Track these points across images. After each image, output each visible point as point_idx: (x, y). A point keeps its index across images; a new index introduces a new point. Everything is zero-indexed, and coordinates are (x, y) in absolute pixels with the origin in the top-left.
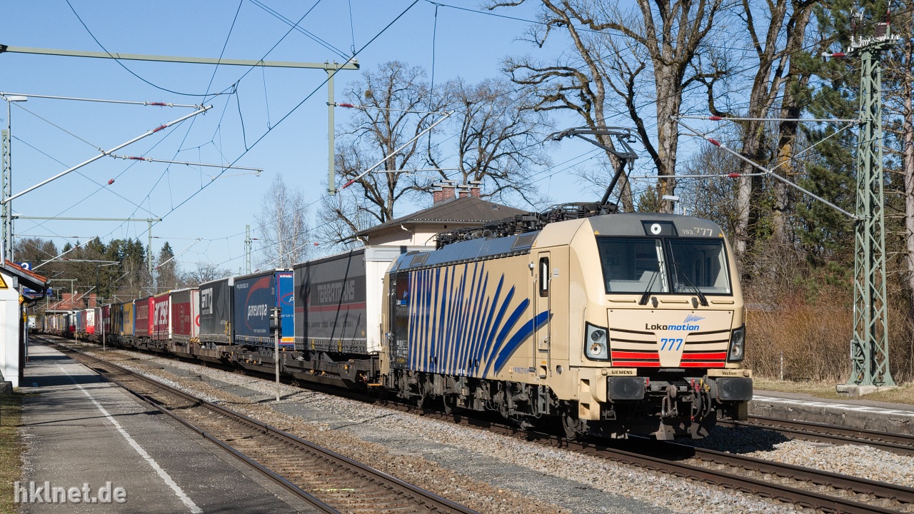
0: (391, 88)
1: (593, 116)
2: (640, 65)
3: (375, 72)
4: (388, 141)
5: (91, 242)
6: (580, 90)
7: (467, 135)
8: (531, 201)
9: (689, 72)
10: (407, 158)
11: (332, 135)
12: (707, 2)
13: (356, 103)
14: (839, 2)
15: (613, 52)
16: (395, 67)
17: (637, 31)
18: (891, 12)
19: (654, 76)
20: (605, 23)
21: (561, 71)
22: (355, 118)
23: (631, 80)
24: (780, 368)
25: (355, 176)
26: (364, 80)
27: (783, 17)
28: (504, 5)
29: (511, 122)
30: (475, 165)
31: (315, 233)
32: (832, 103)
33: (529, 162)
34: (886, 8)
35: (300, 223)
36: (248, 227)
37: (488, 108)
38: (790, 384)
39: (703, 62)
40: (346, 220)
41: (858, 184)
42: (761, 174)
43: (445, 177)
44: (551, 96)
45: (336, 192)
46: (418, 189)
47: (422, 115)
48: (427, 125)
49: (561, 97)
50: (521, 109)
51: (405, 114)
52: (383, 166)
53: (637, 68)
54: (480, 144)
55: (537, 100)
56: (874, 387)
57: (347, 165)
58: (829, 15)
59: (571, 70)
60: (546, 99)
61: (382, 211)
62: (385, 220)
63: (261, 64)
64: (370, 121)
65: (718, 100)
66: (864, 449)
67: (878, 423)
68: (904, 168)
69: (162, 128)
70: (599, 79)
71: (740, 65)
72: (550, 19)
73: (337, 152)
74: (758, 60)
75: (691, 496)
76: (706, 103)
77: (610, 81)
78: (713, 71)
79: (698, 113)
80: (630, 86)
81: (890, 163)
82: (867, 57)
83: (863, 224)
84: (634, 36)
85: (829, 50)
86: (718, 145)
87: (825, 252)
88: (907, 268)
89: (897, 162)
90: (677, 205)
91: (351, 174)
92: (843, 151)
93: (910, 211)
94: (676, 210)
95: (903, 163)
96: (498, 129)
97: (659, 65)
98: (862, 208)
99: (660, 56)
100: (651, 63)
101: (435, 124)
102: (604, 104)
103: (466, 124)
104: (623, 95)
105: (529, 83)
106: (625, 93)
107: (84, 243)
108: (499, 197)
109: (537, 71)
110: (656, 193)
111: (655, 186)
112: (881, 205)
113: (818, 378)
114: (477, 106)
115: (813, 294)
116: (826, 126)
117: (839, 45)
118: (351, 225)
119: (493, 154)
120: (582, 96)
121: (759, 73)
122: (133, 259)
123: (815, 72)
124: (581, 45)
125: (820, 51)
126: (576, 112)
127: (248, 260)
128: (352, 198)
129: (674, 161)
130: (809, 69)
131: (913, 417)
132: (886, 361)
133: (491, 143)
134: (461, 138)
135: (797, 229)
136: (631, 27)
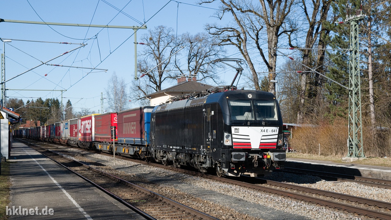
0: (160, 36)
1: (242, 48)
2: (261, 27)
3: (153, 30)
4: (159, 58)
5: (38, 99)
6: (237, 37)
7: (191, 56)
8: (217, 83)
9: (281, 30)
10: (167, 65)
11: (136, 56)
12: (288, 1)
13: (146, 42)
14: (341, 1)
15: (250, 22)
16: (162, 28)
17: (259, 13)
18: (362, 5)
19: (267, 32)
20: (246, 10)
21: (229, 30)
22: (145, 49)
23: (258, 33)
24: (319, 150)
26: (148, 33)
27: (319, 7)
28: (206, 2)
29: (209, 50)
30: (194, 68)
31: (129, 96)
32: (338, 41)
33: (216, 66)
34: (360, 3)
35: (123, 92)
36: (102, 93)
37: (199, 45)
38: (323, 157)
39: (286, 26)
40: (142, 90)
41: (350, 75)
42: (311, 71)
43: (182, 73)
44: (225, 40)
45: (138, 79)
46: (171, 77)
47: (173, 48)
48: (174, 52)
49: (229, 40)
50: (213, 45)
51: (166, 47)
52: (157, 68)
53: (260, 28)
54: (196, 59)
55: (219, 41)
56: (357, 158)
57: (142, 68)
58: (337, 7)
59: (233, 29)
61: (156, 87)
62: (158, 90)
63: (107, 27)
64: (152, 50)
65: (292, 41)
66: (353, 184)
68: (368, 69)
69: (67, 53)
70: (244, 33)
71: (301, 27)
72: (224, 8)
73: (138, 63)
74: (309, 25)
75: (283, 203)
76: (288, 43)
77: (249, 33)
78: (291, 29)
79: (285, 46)
80: (257, 35)
81: (362, 67)
82: (353, 23)
83: (352, 92)
84: (258, 15)
85: (337, 21)
86: (293, 59)
87: (337, 103)
88: (370, 109)
89: (365, 66)
90: (276, 84)
91: (144, 72)
92: (344, 62)
93: (371, 86)
94: (276, 86)
95: (368, 67)
96: (204, 53)
97: (269, 27)
98: (351, 85)
99: (269, 23)
100: (265, 26)
101: (178, 51)
102: (246, 43)
103: (191, 51)
104: (254, 39)
105: (216, 34)
106: (255, 38)
107: (35, 100)
108: (204, 81)
109: (219, 29)
110: (268, 79)
111: (268, 76)
112: (359, 84)
113: (334, 155)
114: (195, 44)
115: (332, 120)
116: (336, 52)
117: (342, 18)
118: (144, 92)
119: (201, 63)
120: (237, 39)
121: (309, 30)
122: (55, 107)
123: (332, 30)
124: (237, 19)
125: (335, 21)
126: (235, 46)
127: (102, 107)
128: (144, 81)
129: (275, 66)
130: (330, 28)
131: (373, 171)
132: (362, 148)
133: (201, 59)
134: (189, 57)
135: (325, 94)
136: (257, 11)
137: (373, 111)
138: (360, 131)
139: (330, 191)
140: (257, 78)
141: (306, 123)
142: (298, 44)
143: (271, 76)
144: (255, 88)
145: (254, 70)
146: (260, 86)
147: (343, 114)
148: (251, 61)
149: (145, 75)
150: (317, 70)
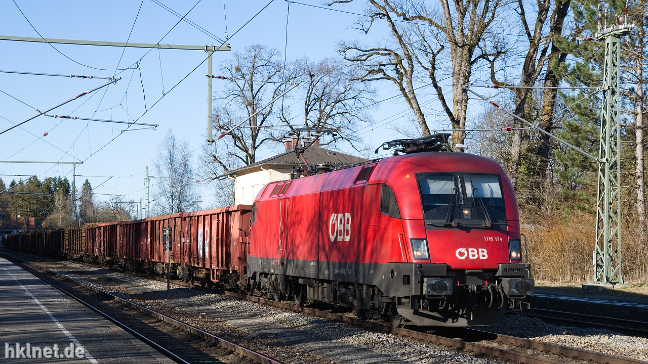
0: (254, 65)
1: (405, 85)
2: (441, 47)
3: (243, 52)
4: (252, 104)
5: (30, 179)
6: (395, 66)
7: (311, 100)
8: (358, 149)
10: (266, 117)
11: (210, 101)
13: (228, 75)
15: (421, 38)
16: (258, 48)
17: (438, 22)
18: (628, 7)
19: (451, 56)
20: (414, 15)
21: (381, 52)
22: (227, 87)
23: (434, 58)
24: (540, 271)
25: (227, 130)
26: (234, 58)
27: (547, 10)
28: (339, 2)
29: (343, 90)
30: (316, 122)
31: (197, 172)
32: (581, 76)
33: (357, 119)
34: (625, 3)
35: (186, 165)
36: (147, 168)
37: (326, 79)
38: (547, 283)
39: (487, 45)
40: (221, 163)
41: (601, 136)
42: (530, 128)
44: (374, 70)
45: (212, 142)
46: (274, 139)
47: (277, 85)
48: (281, 92)
49: (381, 70)
50: (351, 80)
51: (264, 84)
52: (248, 122)
53: (438, 49)
54: (320, 106)
55: (364, 73)
56: (611, 286)
57: (221, 122)
58: (582, 10)
59: (389, 50)
60: (370, 72)
61: (247, 156)
62: (249, 163)
63: (158, 46)
64: (239, 89)
65: (497, 73)
67: (612, 313)
68: (635, 123)
69: (84, 94)
70: (409, 58)
71: (515, 47)
72: (373, 12)
73: (213, 112)
74: (528, 43)
76: (490, 76)
77: (417, 59)
78: (495, 51)
79: (483, 83)
80: (433, 62)
81: (625, 120)
82: (609, 40)
83: (604, 165)
84: (436, 25)
85: (582, 35)
86: (498, 106)
87: (576, 186)
88: (637, 197)
89: (630, 119)
90: (466, 151)
91: (224, 129)
92: (591, 111)
93: (639, 156)
95: (635, 119)
96: (334, 95)
97: (454, 47)
98: (603, 152)
99: (455, 40)
100: (448, 45)
101: (286, 91)
102: (413, 76)
103: (310, 91)
104: (427, 69)
105: (358, 60)
106: (429, 68)
107: (25, 179)
108: (334, 146)
109: (363, 51)
110: (451, 142)
112: (618, 151)
113: (569, 279)
114: (318, 78)
115: (567, 217)
116: (578, 92)
117: (589, 31)
118: (224, 167)
119: (329, 114)
120: (396, 69)
121: (529, 52)
122: (62, 192)
123: (571, 51)
124: (396, 32)
125: (575, 36)
126: (392, 82)
127: (147, 192)
128: (225, 146)
129: (465, 118)
130: (567, 50)
132: (619, 266)
133: (329, 105)
134: (306, 102)
135: (555, 169)
136: (434, 18)
137: (642, 200)
138: (617, 237)
139: (558, 344)
142: (508, 78)
143: (457, 136)
145: (426, 126)
147: (586, 206)
148: (420, 110)
149: (227, 134)
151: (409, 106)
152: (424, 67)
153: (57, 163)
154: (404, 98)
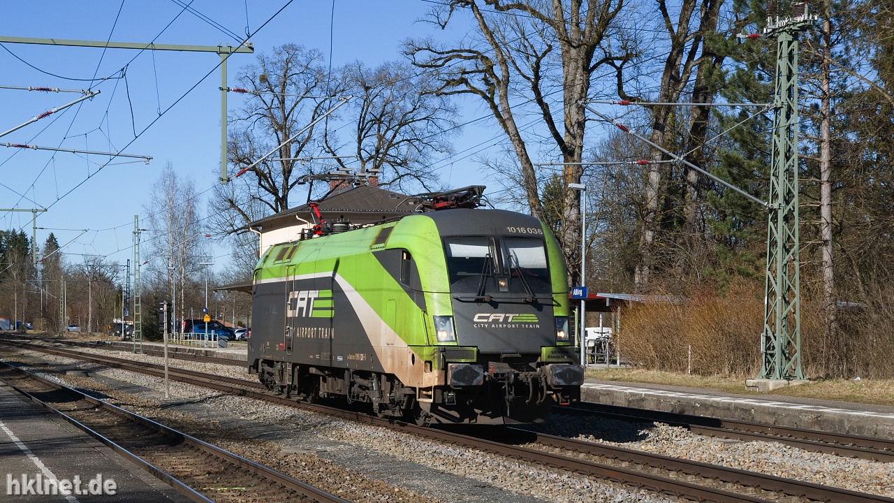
0: (286, 72)
1: (497, 101)
2: (547, 48)
3: (270, 54)
4: (282, 127)
6: (483, 74)
7: (366, 121)
9: (598, 54)
10: (303, 146)
11: (225, 122)
13: (250, 88)
15: (520, 35)
16: (291, 49)
17: (544, 12)
19: (561, 59)
21: (463, 54)
22: (249, 103)
23: (538, 64)
24: (687, 361)
25: (248, 164)
26: (257, 63)
29: (410, 107)
30: (373, 153)
31: (206, 223)
32: (744, 84)
33: (430, 149)
35: (191, 213)
36: (136, 217)
37: (387, 93)
38: (697, 378)
39: (612, 44)
40: (239, 210)
41: (772, 172)
42: (672, 160)
43: (342, 164)
44: (454, 80)
45: (228, 181)
47: (319, 101)
48: (323, 111)
49: (465, 81)
50: (422, 94)
51: (301, 99)
52: (278, 153)
53: (544, 51)
54: (379, 130)
55: (439, 84)
56: (786, 382)
57: (240, 152)
59: (474, 52)
61: (276, 201)
62: (280, 209)
63: (151, 47)
64: (265, 107)
65: (627, 84)
66: (773, 446)
67: (788, 419)
68: (819, 155)
69: (48, 114)
70: (504, 62)
71: (651, 47)
73: (229, 139)
74: (670, 42)
75: (594, 494)
76: (615, 87)
77: (515, 64)
78: (623, 53)
79: (607, 97)
80: (536, 69)
81: (806, 149)
82: (784, 38)
83: (776, 213)
84: (541, 17)
85: (744, 31)
86: (627, 131)
87: (736, 242)
88: (822, 258)
89: (813, 148)
90: (583, 194)
91: (244, 162)
92: (757, 137)
93: (825, 200)
94: (583, 198)
95: (819, 149)
96: (398, 115)
97: (566, 48)
98: (775, 196)
99: (568, 38)
100: (558, 45)
101: (332, 110)
102: (508, 88)
103: (365, 110)
104: (529, 79)
105: (431, 66)
106: (530, 76)
108: (398, 186)
109: (439, 53)
110: (562, 181)
111: (561, 173)
112: (796, 192)
113: (727, 373)
114: (376, 91)
115: (723, 285)
116: (739, 111)
117: (755, 25)
118: (244, 215)
119: (392, 141)
120: (485, 80)
121: (671, 55)
122: (17, 251)
123: (729, 54)
124: (486, 27)
125: (735, 32)
126: (479, 96)
127: (137, 251)
128: (244, 187)
129: (581, 147)
130: (723, 51)
131: (825, 413)
132: (798, 355)
133: (390, 129)
134: (359, 124)
135: (708, 218)
136: (538, 7)
137: (830, 262)
138: (794, 313)
139: (713, 463)
140: (534, 177)
141: (657, 292)
143: (570, 172)
144: (527, 203)
145: (528, 158)
146: (540, 199)
147: (751, 270)
148: (518, 135)
150: (687, 158)
151: (503, 131)
152: (524, 76)
153: (10, 210)
154: (496, 120)
